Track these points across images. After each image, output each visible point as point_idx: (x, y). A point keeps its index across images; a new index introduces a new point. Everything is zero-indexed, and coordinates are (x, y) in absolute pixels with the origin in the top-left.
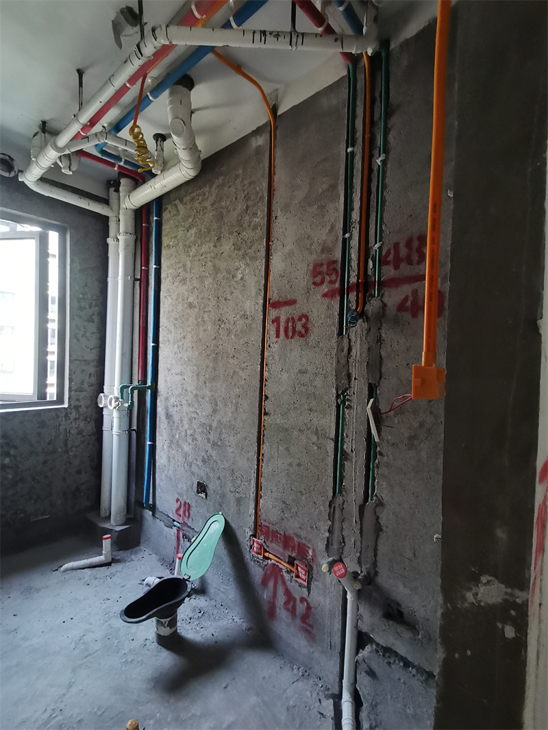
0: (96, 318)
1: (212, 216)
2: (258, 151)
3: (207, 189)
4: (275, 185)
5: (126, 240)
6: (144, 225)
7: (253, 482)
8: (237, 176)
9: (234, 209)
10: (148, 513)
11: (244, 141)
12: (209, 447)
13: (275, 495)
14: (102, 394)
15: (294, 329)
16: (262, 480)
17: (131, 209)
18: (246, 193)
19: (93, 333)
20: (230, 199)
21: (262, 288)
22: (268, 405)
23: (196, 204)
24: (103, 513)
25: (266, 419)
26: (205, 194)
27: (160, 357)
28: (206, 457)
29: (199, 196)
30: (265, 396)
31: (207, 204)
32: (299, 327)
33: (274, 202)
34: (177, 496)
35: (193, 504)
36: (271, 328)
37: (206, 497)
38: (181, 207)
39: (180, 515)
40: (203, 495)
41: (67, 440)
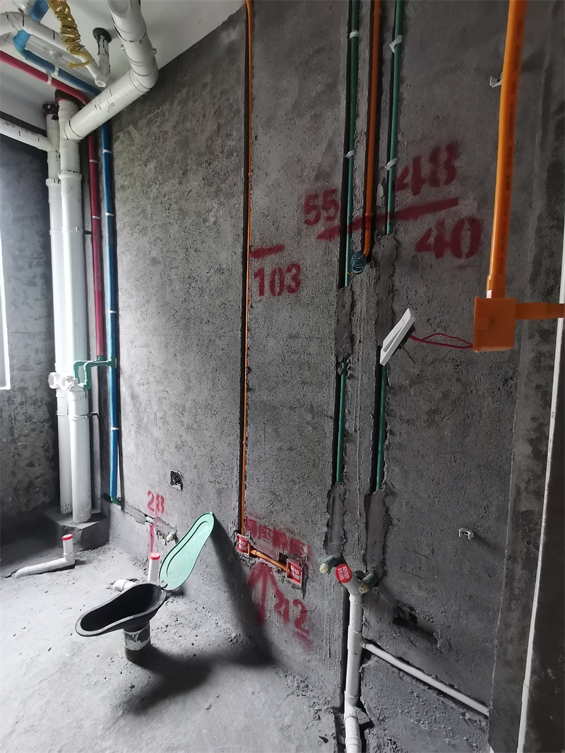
0: (39, 281)
1: (175, 143)
2: (232, 49)
3: (166, 106)
4: (254, 91)
5: (69, 180)
6: (91, 161)
7: (236, 471)
8: (205, 86)
9: (202, 131)
10: (116, 508)
11: (212, 38)
12: (182, 431)
13: (262, 485)
14: (52, 374)
15: (282, 283)
16: (246, 468)
17: (74, 141)
18: (217, 106)
19: (37, 299)
20: (197, 119)
21: (241, 232)
22: (251, 379)
23: (154, 129)
24: (64, 510)
25: (250, 396)
26: (164, 115)
27: (120, 327)
28: (179, 443)
29: (157, 117)
30: (248, 368)
31: (168, 127)
32: (288, 280)
33: (252, 116)
34: (148, 489)
35: (167, 497)
36: (253, 283)
37: (182, 489)
38: (135, 134)
39: (153, 510)
40: (178, 486)
41: (12, 428)
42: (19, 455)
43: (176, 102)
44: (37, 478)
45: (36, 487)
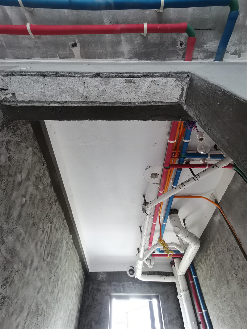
4: (238, 236)
5: (184, 294)
6: (191, 282)
8: (218, 239)
11: (212, 221)
17: (183, 275)
18: (227, 247)
23: (208, 262)
38: (202, 266)
43: (211, 249)
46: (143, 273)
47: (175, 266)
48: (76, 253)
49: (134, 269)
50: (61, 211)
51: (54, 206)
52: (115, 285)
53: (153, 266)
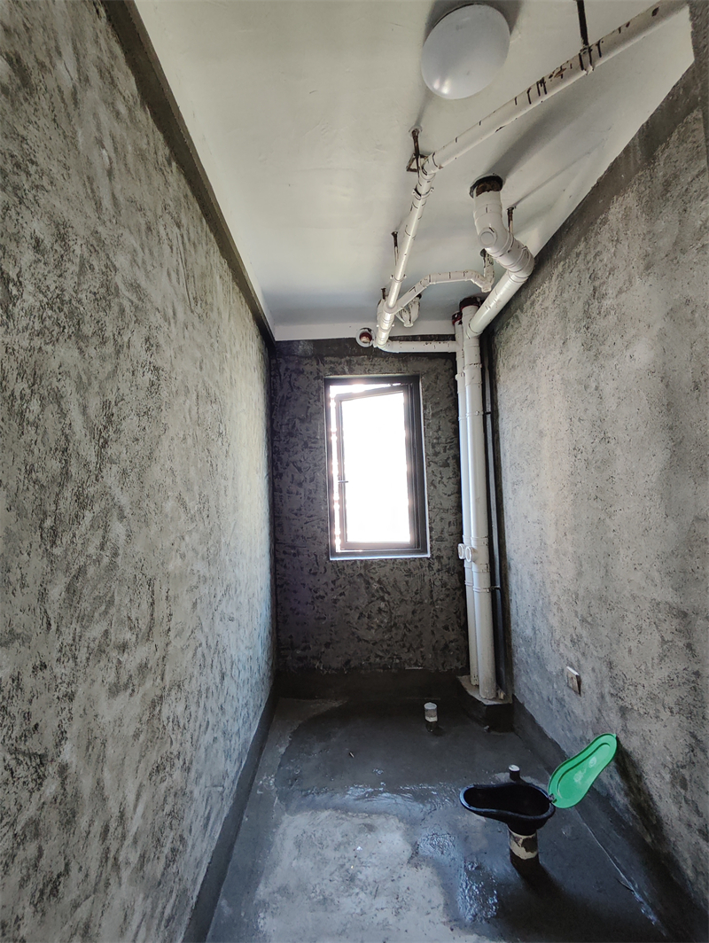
0: (451, 462)
1: (555, 315)
3: (546, 285)
5: (471, 373)
9: (579, 298)
12: (577, 622)
14: (460, 545)
18: (591, 271)
19: (450, 478)
20: (573, 288)
23: (537, 308)
24: (473, 680)
26: (544, 293)
28: (575, 637)
29: (539, 296)
38: (522, 317)
41: (432, 591)
42: (437, 616)
43: (554, 278)
44: (452, 642)
45: (450, 651)
46: (391, 339)
47: (461, 323)
48: (244, 301)
49: (372, 333)
50: (190, 194)
51: (170, 177)
52: (331, 362)
53: (414, 323)
